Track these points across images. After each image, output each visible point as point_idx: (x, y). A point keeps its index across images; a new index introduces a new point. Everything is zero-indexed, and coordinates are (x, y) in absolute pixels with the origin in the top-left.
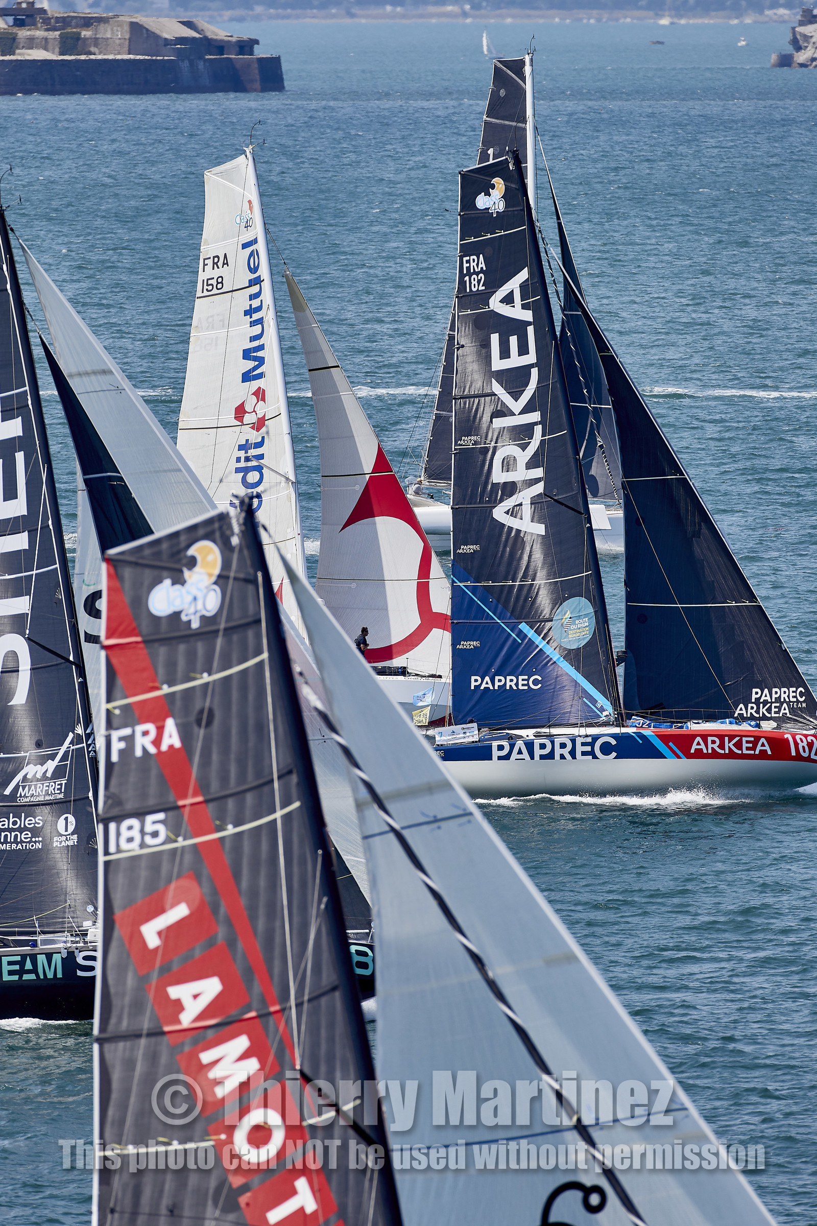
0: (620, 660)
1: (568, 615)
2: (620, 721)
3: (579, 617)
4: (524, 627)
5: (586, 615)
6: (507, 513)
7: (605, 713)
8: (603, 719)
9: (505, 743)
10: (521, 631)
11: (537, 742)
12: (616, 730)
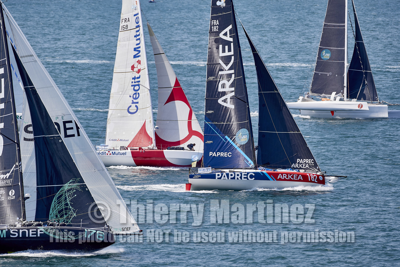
0: (256, 149)
1: (241, 134)
2: (256, 168)
3: (244, 135)
4: (226, 137)
5: (246, 134)
6: (223, 101)
7: (251, 165)
8: (250, 167)
9: (220, 174)
10: (226, 138)
11: (230, 174)
12: (255, 171)
